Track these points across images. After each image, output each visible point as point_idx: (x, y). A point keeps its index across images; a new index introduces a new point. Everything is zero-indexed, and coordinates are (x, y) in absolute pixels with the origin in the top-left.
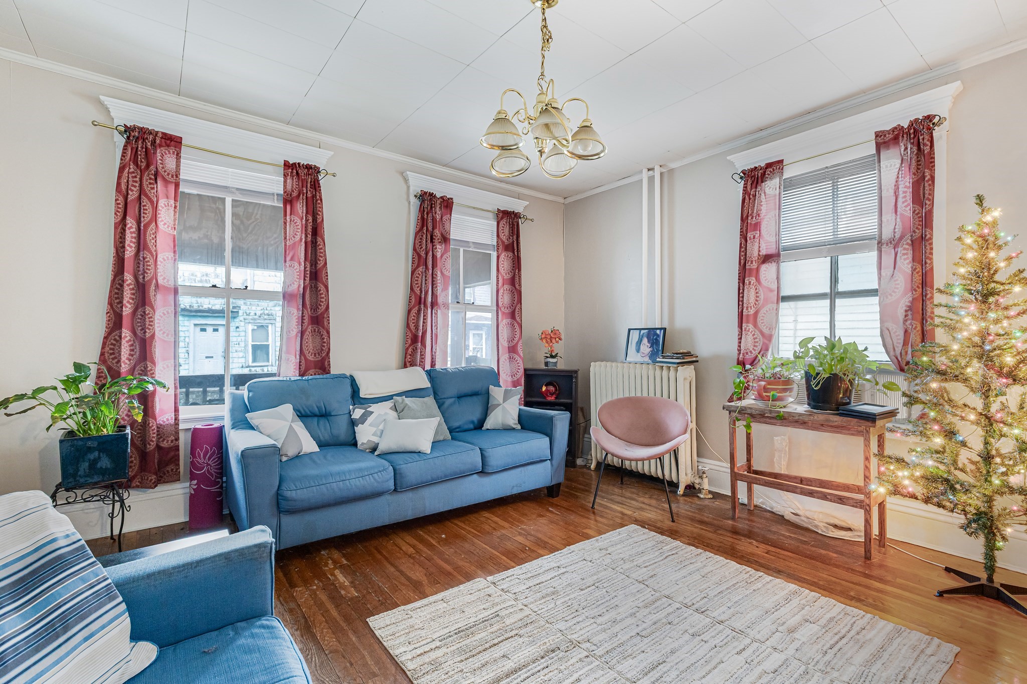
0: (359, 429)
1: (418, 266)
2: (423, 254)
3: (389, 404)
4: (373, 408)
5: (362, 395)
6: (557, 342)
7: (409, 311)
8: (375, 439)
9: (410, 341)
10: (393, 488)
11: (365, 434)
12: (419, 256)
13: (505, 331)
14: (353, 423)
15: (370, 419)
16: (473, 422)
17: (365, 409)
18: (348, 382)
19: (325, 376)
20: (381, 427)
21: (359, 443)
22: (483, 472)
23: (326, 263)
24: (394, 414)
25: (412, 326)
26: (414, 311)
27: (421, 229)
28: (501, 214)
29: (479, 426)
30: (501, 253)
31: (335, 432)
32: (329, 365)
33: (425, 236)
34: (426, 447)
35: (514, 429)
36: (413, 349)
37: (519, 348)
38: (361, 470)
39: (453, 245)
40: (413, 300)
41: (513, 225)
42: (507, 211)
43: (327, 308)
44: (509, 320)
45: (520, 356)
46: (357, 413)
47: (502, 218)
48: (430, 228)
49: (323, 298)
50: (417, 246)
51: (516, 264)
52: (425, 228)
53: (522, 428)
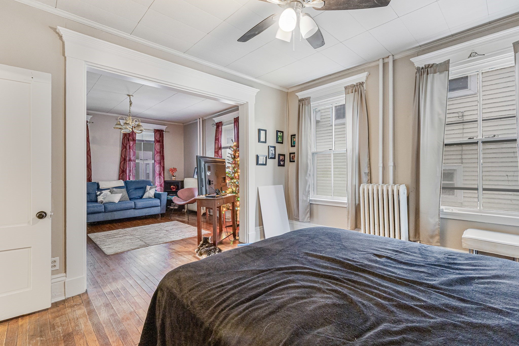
0: (98, 197)
1: (123, 149)
2: (125, 145)
3: (109, 190)
4: (103, 192)
5: (100, 188)
6: (175, 172)
7: (121, 163)
8: (103, 200)
9: (121, 172)
10: (104, 211)
11: (100, 198)
12: (124, 145)
13: (158, 168)
14: (97, 196)
15: (102, 195)
16: (139, 196)
17: (101, 192)
18: (96, 184)
19: (90, 182)
20: (105, 197)
21: (98, 201)
22: (135, 209)
23: (90, 149)
24: (110, 193)
25: (122, 167)
26: (123, 163)
27: (124, 137)
28: (156, 131)
29: (141, 198)
30: (156, 143)
31: (91, 198)
32: (91, 179)
33: (126, 139)
34: (117, 201)
35: (152, 198)
36: (123, 175)
37: (162, 174)
38: (94, 206)
39: (137, 141)
40: (122, 159)
41: (161, 134)
42: (158, 130)
43: (91, 162)
44: (159, 165)
45: (162, 177)
46: (98, 193)
47: (156, 132)
48: (128, 137)
49: (89, 160)
50: (123, 142)
51: (162, 147)
52: (126, 137)
53: (155, 198)
